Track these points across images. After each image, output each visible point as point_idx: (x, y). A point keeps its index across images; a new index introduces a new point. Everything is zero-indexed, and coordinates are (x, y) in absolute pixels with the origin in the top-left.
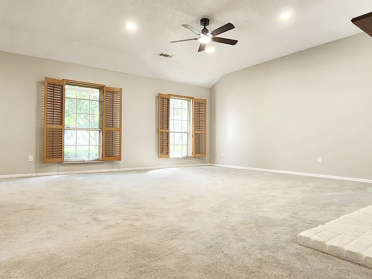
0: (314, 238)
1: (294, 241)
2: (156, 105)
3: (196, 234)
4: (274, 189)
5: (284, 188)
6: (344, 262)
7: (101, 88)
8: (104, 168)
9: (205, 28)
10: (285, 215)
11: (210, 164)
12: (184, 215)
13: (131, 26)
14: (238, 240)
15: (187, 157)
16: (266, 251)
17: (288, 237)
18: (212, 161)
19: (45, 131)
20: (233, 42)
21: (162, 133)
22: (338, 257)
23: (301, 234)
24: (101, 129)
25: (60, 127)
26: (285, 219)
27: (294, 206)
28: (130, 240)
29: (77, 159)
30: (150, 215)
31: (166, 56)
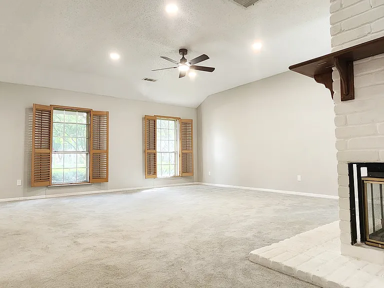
0: (261, 255)
1: (247, 258)
2: (143, 126)
6: (281, 275)
7: (88, 112)
8: (93, 189)
9: (183, 57)
10: (249, 235)
11: (197, 183)
12: (157, 237)
13: (115, 56)
14: (199, 258)
15: (175, 177)
16: (219, 268)
17: (243, 255)
18: (200, 179)
19: (33, 156)
20: (211, 70)
21: (149, 154)
22: (278, 271)
23: (252, 252)
24: (89, 152)
25: (48, 151)
26: (247, 238)
27: (261, 225)
29: (65, 182)
30: (126, 238)
31: (151, 80)
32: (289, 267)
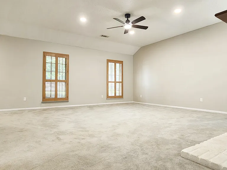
0: (191, 153)
1: (179, 155)
3: (118, 149)
4: (171, 119)
5: (177, 118)
10: (175, 137)
11: (133, 102)
12: (112, 136)
14: (143, 153)
16: (160, 161)
17: (175, 152)
20: (145, 28)
22: (206, 166)
23: (183, 150)
26: (175, 140)
27: (182, 130)
28: (76, 153)
30: (91, 136)
31: (105, 36)
32: (216, 164)
